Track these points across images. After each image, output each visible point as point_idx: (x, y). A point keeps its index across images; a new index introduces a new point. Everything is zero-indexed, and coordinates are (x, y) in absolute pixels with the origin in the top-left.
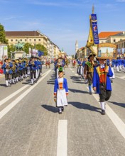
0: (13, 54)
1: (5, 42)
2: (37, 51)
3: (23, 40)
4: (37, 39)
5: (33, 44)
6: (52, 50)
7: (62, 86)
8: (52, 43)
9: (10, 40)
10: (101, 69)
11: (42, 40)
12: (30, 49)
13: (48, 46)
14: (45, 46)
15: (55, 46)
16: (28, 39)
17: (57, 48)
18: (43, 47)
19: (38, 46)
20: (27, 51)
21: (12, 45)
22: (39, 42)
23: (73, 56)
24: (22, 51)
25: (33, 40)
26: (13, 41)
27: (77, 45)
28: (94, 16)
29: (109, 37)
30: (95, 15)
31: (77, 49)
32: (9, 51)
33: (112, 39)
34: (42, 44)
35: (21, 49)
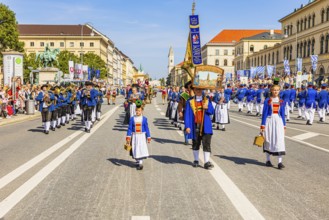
0: (35, 74)
1: (19, 48)
2: (85, 68)
3: (57, 44)
4: (87, 43)
5: (77, 54)
6: (119, 65)
7: (140, 128)
8: (117, 52)
9: (27, 43)
10: (197, 104)
11: (97, 44)
12: (71, 64)
13: (110, 59)
14: (103, 58)
15: (125, 58)
16: (68, 43)
17: (128, 63)
18: (99, 61)
19: (87, 58)
20: (64, 68)
21: (33, 55)
22: (91, 49)
23: (162, 81)
24: (53, 69)
25: (77, 43)
26: (34, 47)
27: (172, 57)
28: (194, 19)
29: (241, 41)
30: (197, 17)
31: (172, 65)
32: (25, 67)
33: (246, 45)
34: (97, 53)
35: (51, 62)
